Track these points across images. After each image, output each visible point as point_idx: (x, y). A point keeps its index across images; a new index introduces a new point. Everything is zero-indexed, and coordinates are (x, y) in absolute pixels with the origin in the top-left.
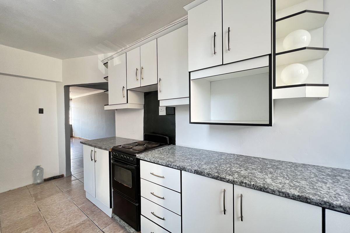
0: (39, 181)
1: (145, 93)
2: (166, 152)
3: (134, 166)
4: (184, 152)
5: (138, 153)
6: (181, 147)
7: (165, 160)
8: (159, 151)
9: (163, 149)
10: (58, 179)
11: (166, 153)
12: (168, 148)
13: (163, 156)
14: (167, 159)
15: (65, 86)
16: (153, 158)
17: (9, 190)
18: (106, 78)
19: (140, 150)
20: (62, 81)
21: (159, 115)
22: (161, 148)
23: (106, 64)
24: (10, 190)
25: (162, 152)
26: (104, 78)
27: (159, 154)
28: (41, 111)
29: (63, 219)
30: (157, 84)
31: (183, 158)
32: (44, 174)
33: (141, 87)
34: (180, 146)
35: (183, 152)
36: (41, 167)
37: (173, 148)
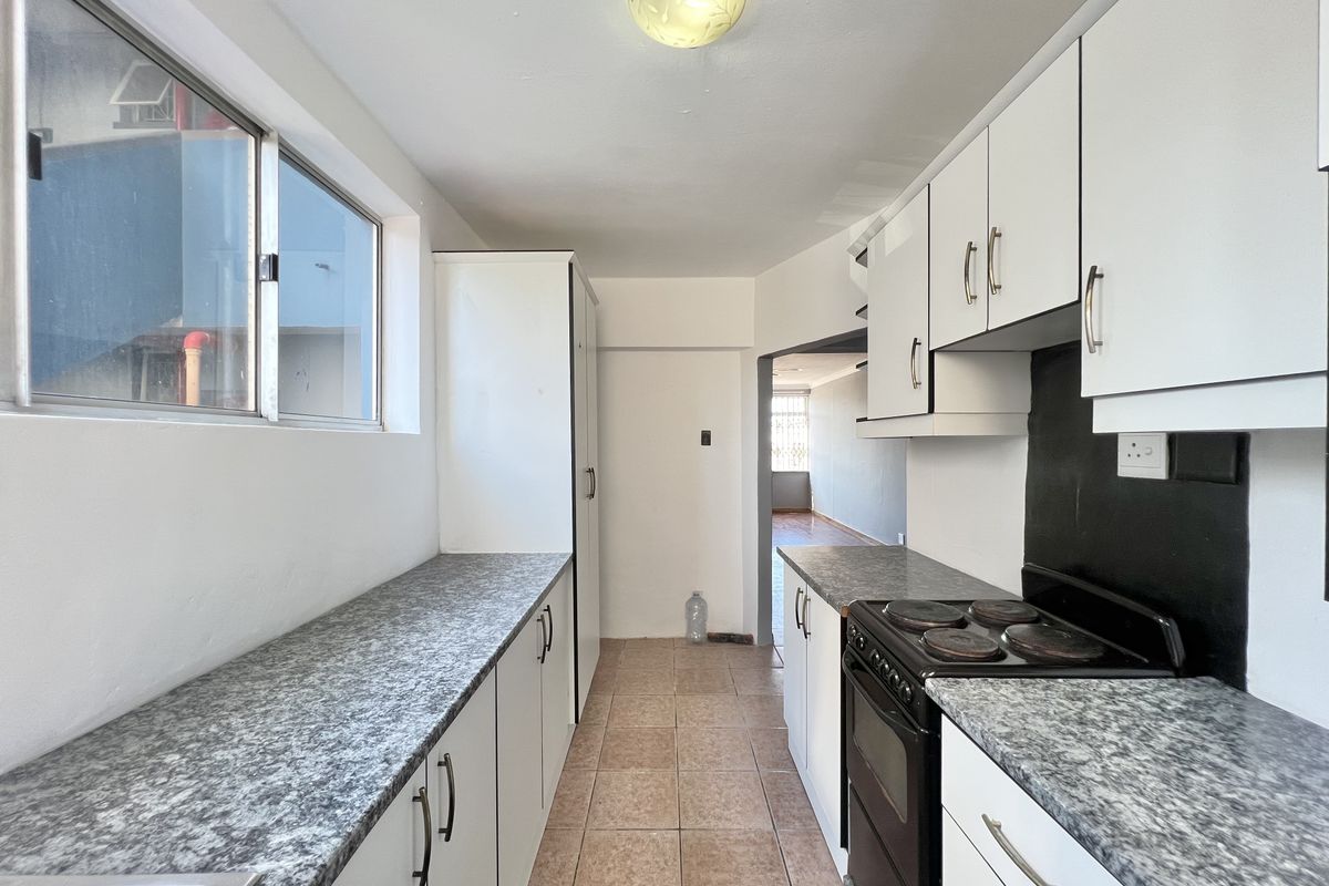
0: (696, 637)
1: (1034, 353)
2: (1125, 722)
3: (916, 730)
4: (1303, 788)
5: (942, 673)
6: (1295, 729)
7: (1080, 793)
8: (1073, 697)
9: (1112, 696)
10: (737, 646)
11: (1125, 731)
12: (1161, 694)
13: (1080, 753)
14: (1100, 791)
15: (760, 358)
16: (1008, 737)
17: (643, 636)
18: (862, 311)
19: (960, 659)
20: (752, 345)
21: (1120, 474)
22: (1105, 686)
23: (862, 257)
24: (645, 639)
25: (1091, 715)
26: (857, 313)
27: (1065, 721)
28: (706, 438)
29: (713, 787)
30: (1079, 301)
31: (1264, 847)
32: (709, 619)
33: (988, 332)
34: (1287, 716)
35: (1284, 784)
36: (703, 597)
37: (1203, 714)
